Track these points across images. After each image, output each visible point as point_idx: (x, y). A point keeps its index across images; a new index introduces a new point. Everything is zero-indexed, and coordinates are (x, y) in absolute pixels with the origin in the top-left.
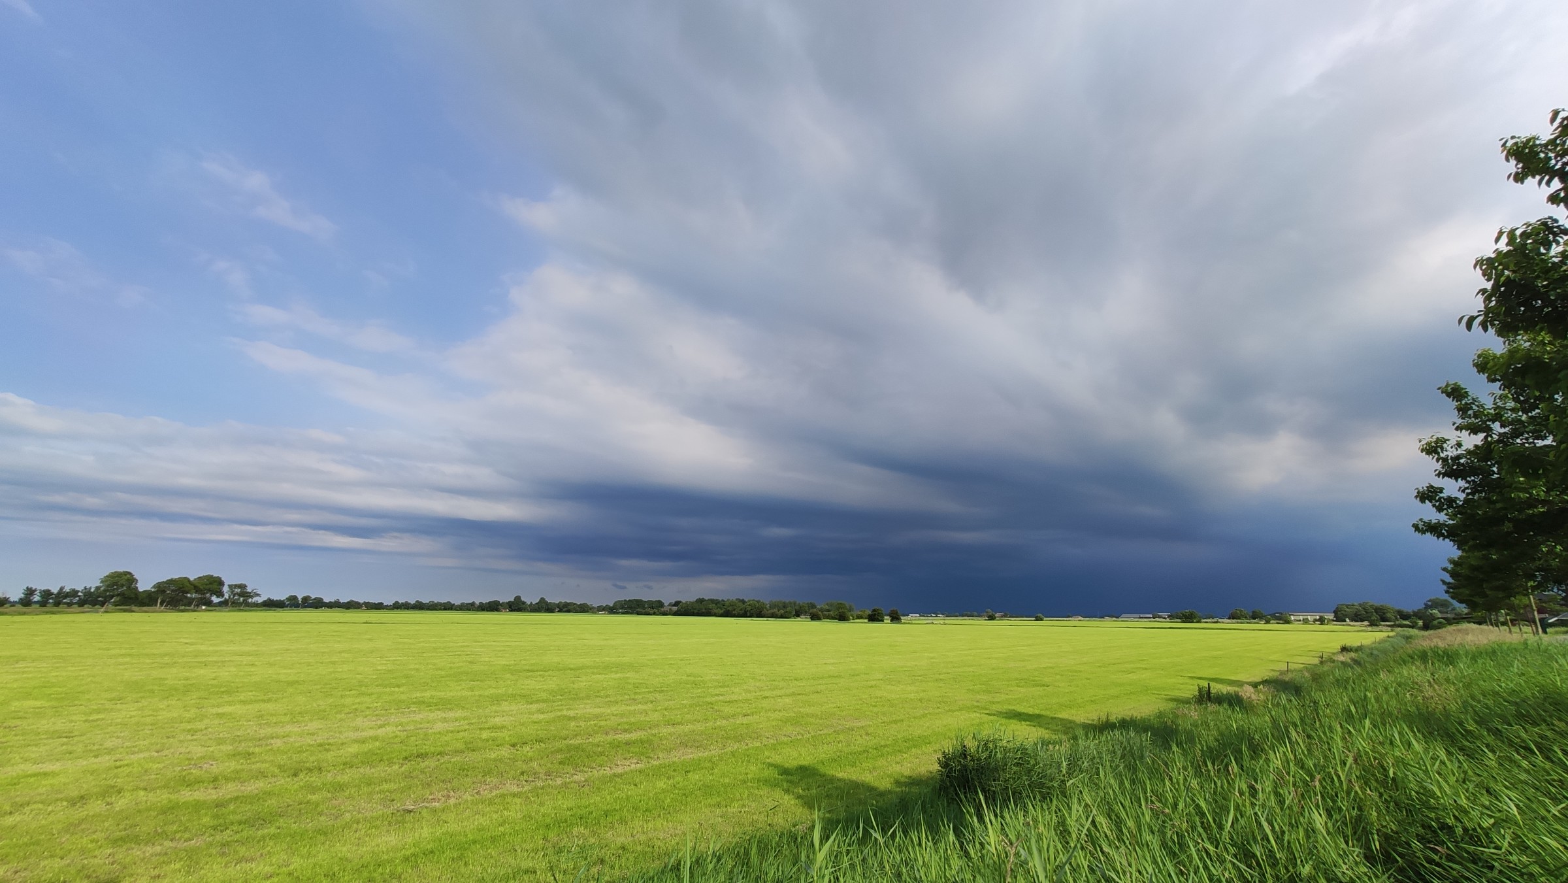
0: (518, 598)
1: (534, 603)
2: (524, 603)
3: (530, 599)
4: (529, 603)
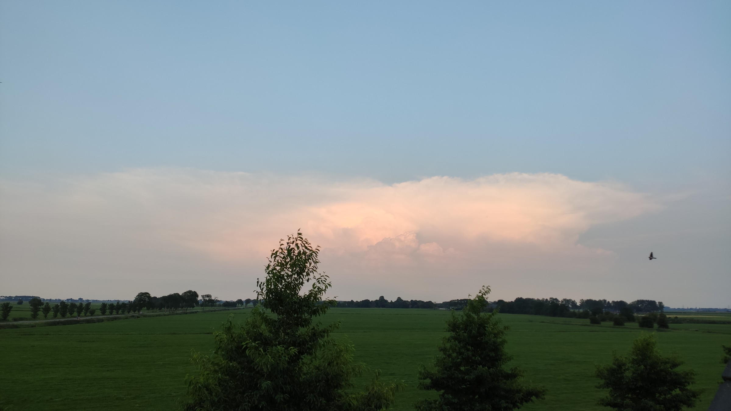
0: (382, 297)
1: (393, 301)
2: (386, 301)
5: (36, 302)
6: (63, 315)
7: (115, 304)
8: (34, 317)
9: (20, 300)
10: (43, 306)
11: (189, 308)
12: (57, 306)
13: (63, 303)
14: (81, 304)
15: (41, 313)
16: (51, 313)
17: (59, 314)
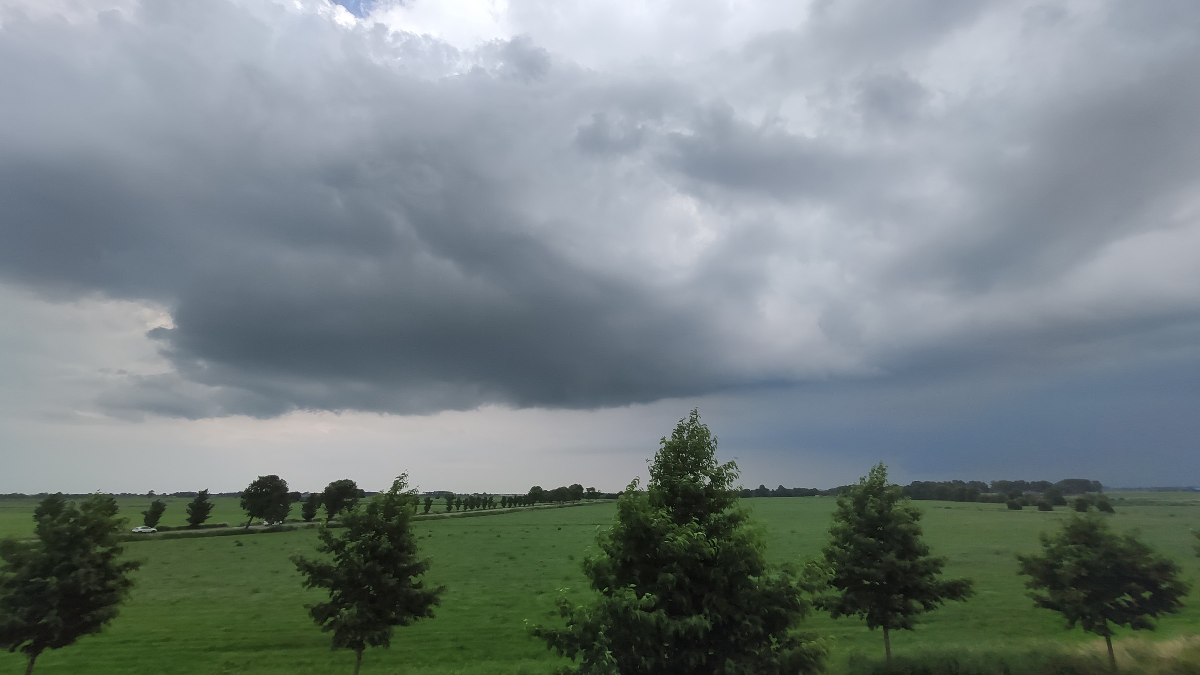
0: (763, 486)
1: (775, 490)
2: (768, 489)
3: (772, 486)
4: (771, 490)
5: (450, 498)
6: (472, 508)
7: (514, 498)
8: (449, 509)
9: (438, 495)
10: (456, 500)
11: (576, 501)
12: (467, 499)
13: (471, 497)
14: (486, 498)
15: (454, 506)
16: (462, 506)
17: (468, 507)
